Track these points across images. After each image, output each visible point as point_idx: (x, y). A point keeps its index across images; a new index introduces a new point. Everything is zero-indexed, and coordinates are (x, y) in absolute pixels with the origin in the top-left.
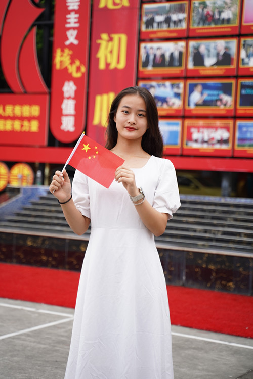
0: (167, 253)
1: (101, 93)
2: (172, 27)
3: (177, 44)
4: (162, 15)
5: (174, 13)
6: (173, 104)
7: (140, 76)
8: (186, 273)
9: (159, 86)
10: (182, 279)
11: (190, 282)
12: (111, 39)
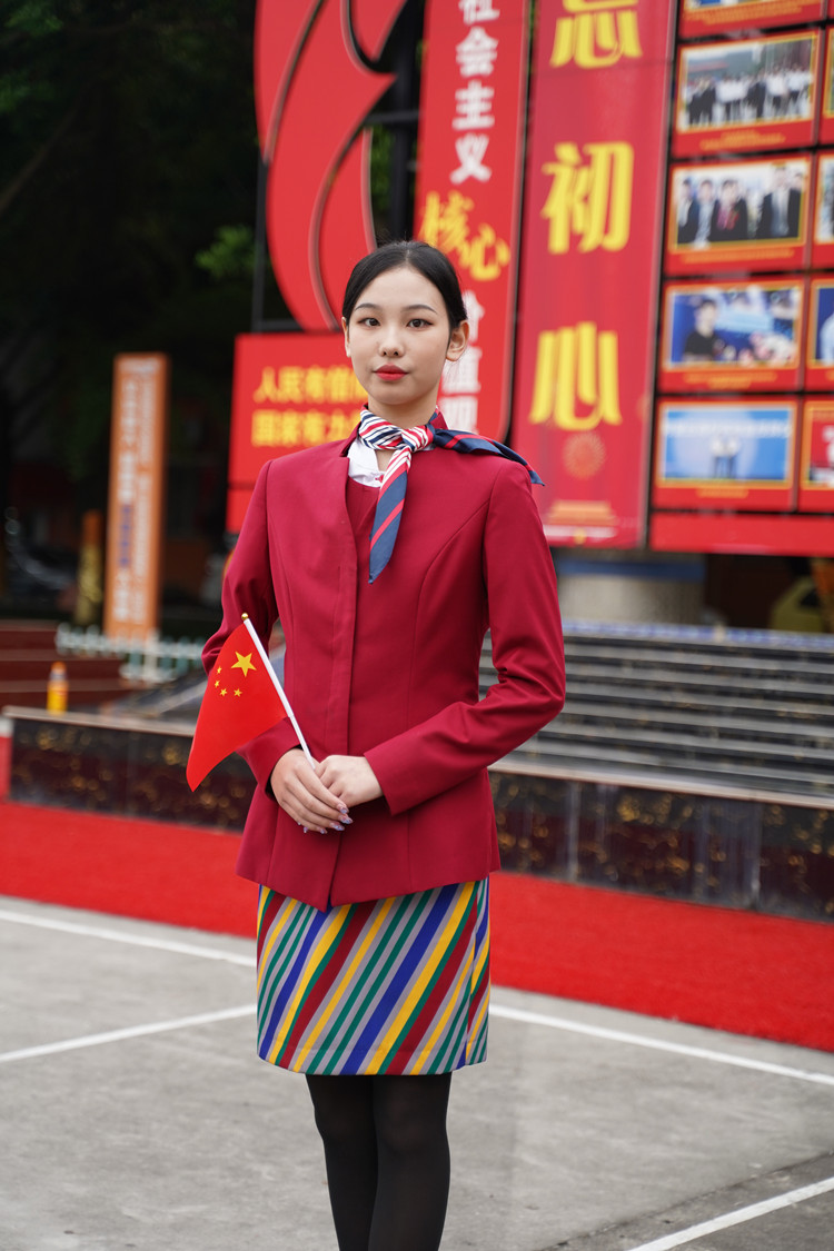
0: (705, 808)
1: (555, 326)
2: (770, 116)
3: (784, 169)
4: (738, 79)
5: (775, 73)
6: (771, 353)
7: (672, 269)
8: (762, 869)
9: (728, 298)
10: (749, 889)
11: (775, 899)
12: (586, 161)
